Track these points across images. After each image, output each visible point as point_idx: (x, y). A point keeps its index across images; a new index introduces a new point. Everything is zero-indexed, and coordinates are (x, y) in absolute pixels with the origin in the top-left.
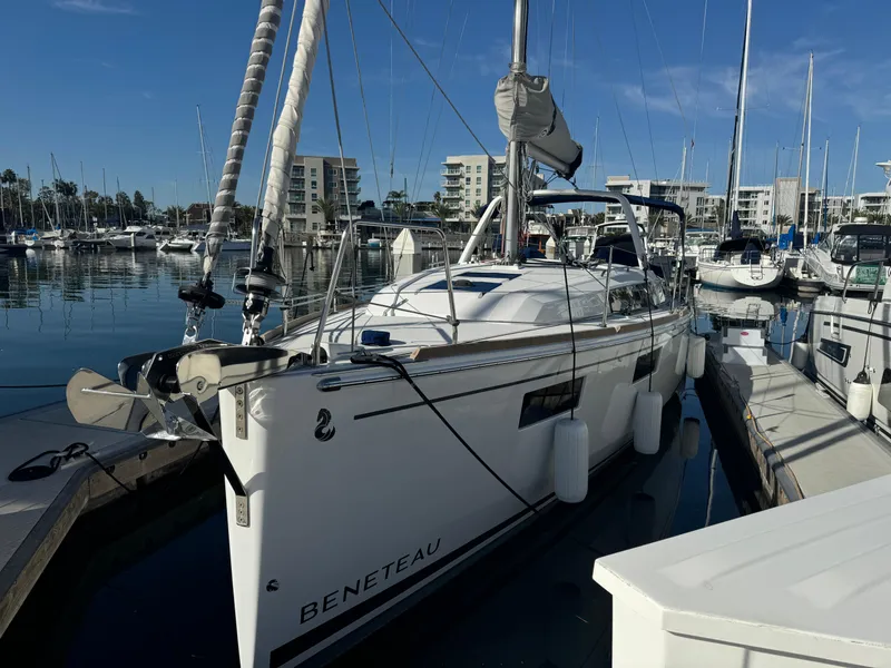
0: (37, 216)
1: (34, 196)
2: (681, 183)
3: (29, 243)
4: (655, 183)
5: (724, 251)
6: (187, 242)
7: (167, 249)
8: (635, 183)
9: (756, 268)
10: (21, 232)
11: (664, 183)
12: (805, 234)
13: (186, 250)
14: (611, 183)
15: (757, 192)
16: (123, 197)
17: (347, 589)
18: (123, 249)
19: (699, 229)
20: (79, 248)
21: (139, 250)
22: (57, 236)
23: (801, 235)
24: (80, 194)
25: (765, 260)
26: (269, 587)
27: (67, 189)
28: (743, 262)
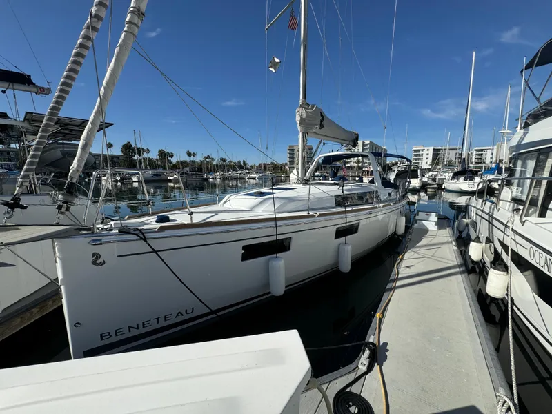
0: (214, 169)
1: (215, 163)
2: (447, 148)
3: (211, 177)
4: (436, 148)
5: (456, 176)
6: (254, 176)
7: (249, 178)
8: (426, 148)
9: (471, 183)
10: (209, 173)
11: (440, 148)
12: (504, 167)
13: (254, 178)
14: (415, 149)
15: (487, 150)
16: (239, 162)
17: (130, 327)
18: (236, 179)
19: (455, 166)
20: (224, 179)
21: (241, 179)
22: (218, 175)
23: (502, 168)
24: (227, 162)
25: (477, 179)
26: (75, 325)
27: (224, 160)
28: (465, 180)
